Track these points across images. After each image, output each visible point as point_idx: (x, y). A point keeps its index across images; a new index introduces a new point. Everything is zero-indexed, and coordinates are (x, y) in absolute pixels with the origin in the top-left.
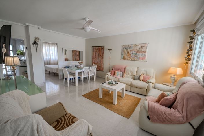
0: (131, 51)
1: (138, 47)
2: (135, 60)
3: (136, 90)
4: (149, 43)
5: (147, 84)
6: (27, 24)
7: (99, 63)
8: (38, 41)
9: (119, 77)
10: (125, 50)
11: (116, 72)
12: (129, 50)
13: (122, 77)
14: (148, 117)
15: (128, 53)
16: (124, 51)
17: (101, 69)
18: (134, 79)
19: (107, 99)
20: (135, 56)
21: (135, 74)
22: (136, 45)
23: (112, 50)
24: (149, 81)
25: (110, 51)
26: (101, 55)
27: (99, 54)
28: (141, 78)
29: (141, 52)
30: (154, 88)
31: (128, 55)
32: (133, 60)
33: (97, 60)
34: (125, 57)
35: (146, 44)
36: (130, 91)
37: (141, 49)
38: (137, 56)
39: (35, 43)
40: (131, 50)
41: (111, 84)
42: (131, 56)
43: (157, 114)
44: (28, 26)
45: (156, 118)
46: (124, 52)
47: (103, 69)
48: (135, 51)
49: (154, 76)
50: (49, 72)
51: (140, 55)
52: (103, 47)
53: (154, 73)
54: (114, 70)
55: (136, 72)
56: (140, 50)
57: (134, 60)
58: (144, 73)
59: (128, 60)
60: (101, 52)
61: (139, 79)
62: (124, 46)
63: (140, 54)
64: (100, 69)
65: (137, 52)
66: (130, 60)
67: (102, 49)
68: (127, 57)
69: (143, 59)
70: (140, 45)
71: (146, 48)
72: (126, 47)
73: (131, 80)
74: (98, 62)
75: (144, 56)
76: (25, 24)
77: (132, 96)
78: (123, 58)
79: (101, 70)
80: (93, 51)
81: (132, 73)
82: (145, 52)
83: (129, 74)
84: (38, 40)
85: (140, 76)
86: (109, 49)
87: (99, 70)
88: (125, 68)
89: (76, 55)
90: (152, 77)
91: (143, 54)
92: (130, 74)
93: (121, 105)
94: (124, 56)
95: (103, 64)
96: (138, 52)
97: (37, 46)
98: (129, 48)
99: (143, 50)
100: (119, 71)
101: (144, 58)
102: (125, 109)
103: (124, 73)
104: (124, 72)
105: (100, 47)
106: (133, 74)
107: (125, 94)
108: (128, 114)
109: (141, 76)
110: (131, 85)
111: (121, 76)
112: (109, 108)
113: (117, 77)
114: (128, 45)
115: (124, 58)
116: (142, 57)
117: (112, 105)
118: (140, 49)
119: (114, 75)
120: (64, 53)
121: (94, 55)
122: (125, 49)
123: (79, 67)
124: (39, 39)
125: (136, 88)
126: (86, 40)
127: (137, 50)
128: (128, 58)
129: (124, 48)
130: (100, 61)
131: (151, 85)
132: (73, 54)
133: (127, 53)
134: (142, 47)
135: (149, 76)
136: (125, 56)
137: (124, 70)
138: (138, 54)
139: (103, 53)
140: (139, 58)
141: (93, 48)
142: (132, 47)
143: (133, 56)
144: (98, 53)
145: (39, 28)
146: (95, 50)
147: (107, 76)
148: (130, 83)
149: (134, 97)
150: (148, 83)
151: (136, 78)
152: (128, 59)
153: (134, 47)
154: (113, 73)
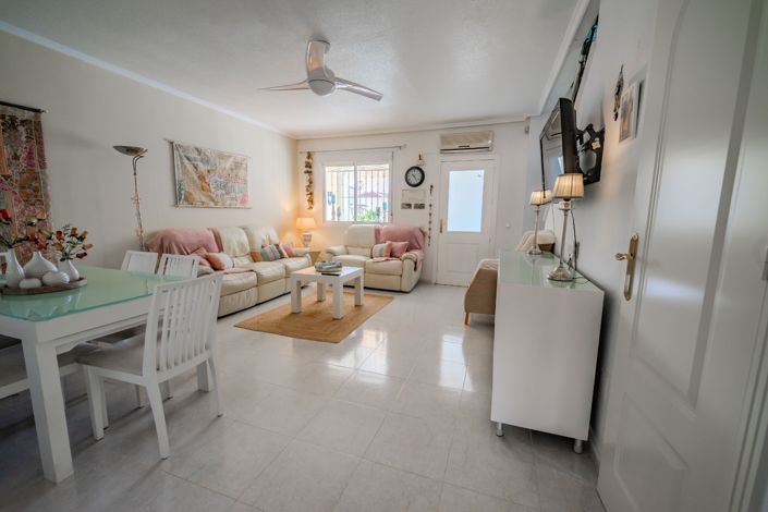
0: (209, 171)
1: (228, 165)
2: (227, 204)
10: (189, 167)
12: (203, 168)
15: (202, 178)
16: (184, 167)
20: (224, 192)
22: (222, 156)
28: (284, 251)
29: (237, 180)
31: (202, 188)
32: (220, 204)
34: (191, 194)
35: (245, 160)
37: (235, 172)
38: (228, 193)
40: (210, 168)
42: (212, 190)
46: (183, 173)
48: (220, 176)
56: (233, 175)
57: (224, 207)
62: (180, 146)
63: (236, 186)
65: (226, 179)
66: (212, 204)
68: (198, 196)
69: (243, 201)
70: (232, 159)
72: (191, 156)
75: (244, 192)
78: (186, 199)
88: (217, 239)
91: (242, 186)
94: (186, 188)
96: (229, 178)
98: (202, 161)
101: (244, 198)
104: (221, 249)
114: (196, 149)
115: (188, 199)
116: (240, 195)
118: (232, 170)
122: (186, 161)
127: (226, 173)
128: (204, 199)
129: (181, 158)
133: (196, 178)
134: (238, 165)
136: (191, 191)
137: (215, 244)
138: (229, 184)
142: (212, 159)
143: (219, 192)
152: (203, 203)
153: (217, 160)
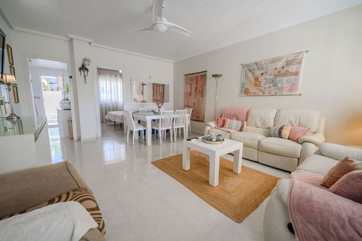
0: (262, 74)
1: (279, 65)
2: (273, 93)
3: (271, 159)
4: (307, 52)
5: (300, 146)
6: (71, 36)
7: (196, 105)
8: (89, 65)
9: (232, 131)
10: (250, 75)
11: (228, 121)
12: (258, 73)
13: (241, 130)
14: (290, 227)
15: (256, 79)
16: (246, 75)
17: (201, 117)
18: (269, 135)
19: (199, 173)
20: (272, 85)
21: (271, 124)
22: (274, 61)
23: (221, 76)
24: (306, 138)
25: (217, 78)
26: (200, 89)
27: (196, 89)
28: (286, 132)
29: (287, 74)
30: (320, 153)
31: (256, 85)
32: (267, 94)
33: (192, 100)
34: (247, 89)
35: (298, 56)
36: (257, 162)
37: (286, 68)
38: (275, 85)
39: (83, 68)
40: (263, 72)
41: (208, 140)
42: (262, 85)
43: (319, 220)
44: (72, 39)
45: (314, 231)
46: (246, 79)
47: (204, 116)
48: (271, 74)
49: (322, 129)
50: (113, 123)
51: (284, 82)
52: (203, 74)
53: (319, 121)
54: (225, 117)
55: (273, 121)
56: (283, 71)
57: (270, 95)
58: (293, 120)
59: (255, 95)
60: (201, 84)
61: (280, 135)
62: (246, 65)
63: (285, 79)
64: (198, 117)
65: (276, 76)
66: (261, 94)
67: (202, 78)
68: (252, 89)
69: (290, 90)
70: (283, 60)
71: (300, 63)
72: (251, 69)
73: (261, 137)
74: (194, 104)
75: (293, 82)
76: (67, 37)
77: (261, 173)
79: (201, 119)
80: (187, 84)
81: (264, 122)
82: (297, 74)
83: (256, 124)
84: (87, 63)
85: (281, 129)
86: (213, 76)
87: (196, 119)
88: (248, 113)
89: (158, 94)
90: (314, 129)
91: (292, 77)
92: (259, 124)
93: (229, 189)
94: (246, 86)
95: (205, 107)
96: (279, 74)
97: (86, 73)
98: (258, 69)
99: (292, 69)
100: (235, 118)
101: (293, 87)
102: (235, 199)
103: (245, 122)
104: (246, 120)
105: (198, 75)
106: (266, 124)
107: (243, 167)
108: (240, 213)
109: (284, 127)
110: (260, 148)
111: (239, 129)
112: (197, 192)
113: (229, 130)
114: (256, 63)
115: (246, 92)
116: (288, 85)
117: (206, 187)
118: (283, 67)
119: (222, 126)
120: (141, 92)
121: (187, 90)
122: (248, 72)
123: (157, 111)
124: (89, 60)
125: (271, 156)
126: (174, 63)
127: (276, 72)
128: (256, 91)
129: (246, 71)
130: (198, 102)
131: (312, 148)
132: (153, 91)
133: (253, 80)
134: (289, 63)
135: (306, 127)
136: (248, 87)
137: (245, 116)
138: (278, 79)
139: (204, 84)
140: (281, 89)
141: (187, 78)
142: (265, 66)
143: (267, 86)
144: (194, 86)
145: (90, 43)
146: (189, 82)
147: (208, 128)
148: (256, 144)
149: (264, 174)
150: (301, 144)
151: (272, 132)
152: (255, 93)
153: (269, 65)
154: (221, 123)
